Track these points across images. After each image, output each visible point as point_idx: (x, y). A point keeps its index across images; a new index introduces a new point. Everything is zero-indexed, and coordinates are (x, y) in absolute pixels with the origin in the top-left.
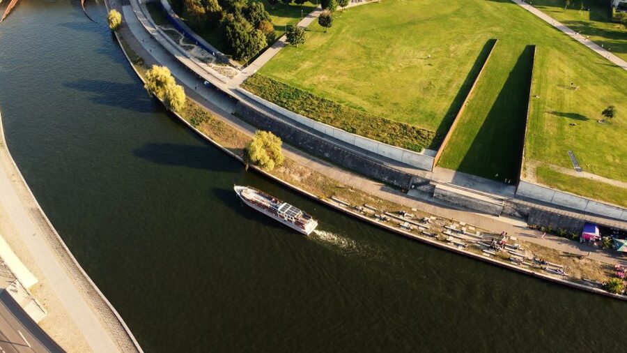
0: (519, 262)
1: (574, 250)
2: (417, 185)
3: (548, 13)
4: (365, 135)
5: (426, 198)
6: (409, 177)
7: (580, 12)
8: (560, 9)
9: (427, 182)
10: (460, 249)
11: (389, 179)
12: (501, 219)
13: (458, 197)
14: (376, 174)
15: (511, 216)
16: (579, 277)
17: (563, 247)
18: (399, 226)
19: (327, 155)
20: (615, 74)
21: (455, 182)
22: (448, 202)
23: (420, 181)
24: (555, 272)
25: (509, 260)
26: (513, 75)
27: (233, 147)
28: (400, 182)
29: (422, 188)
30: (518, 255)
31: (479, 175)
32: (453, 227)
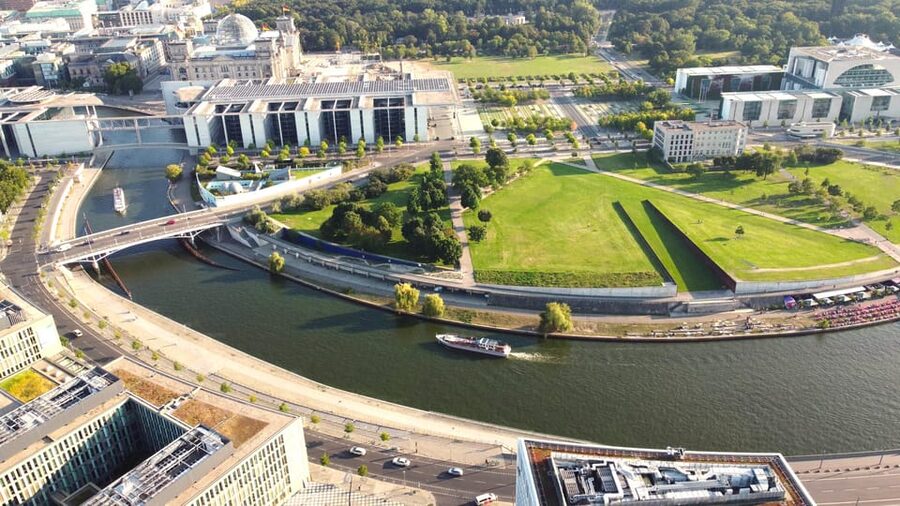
0: (768, 331)
1: (789, 314)
2: (672, 309)
3: (626, 175)
4: (615, 286)
5: (684, 314)
6: (665, 305)
7: (647, 170)
8: (631, 171)
9: (680, 303)
10: (731, 335)
11: (652, 310)
12: (736, 311)
13: (705, 307)
14: (640, 310)
15: (740, 308)
16: (802, 326)
17: (783, 315)
18: (685, 336)
19: (595, 309)
20: (712, 207)
21: (696, 298)
22: (699, 312)
23: (673, 305)
24: (790, 329)
25: (761, 331)
26: (654, 223)
27: (518, 327)
28: (662, 310)
29: (677, 309)
30: (764, 327)
31: (707, 290)
32: (717, 324)
